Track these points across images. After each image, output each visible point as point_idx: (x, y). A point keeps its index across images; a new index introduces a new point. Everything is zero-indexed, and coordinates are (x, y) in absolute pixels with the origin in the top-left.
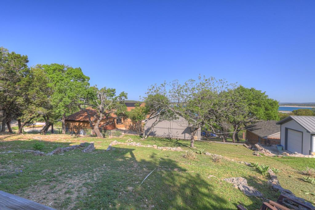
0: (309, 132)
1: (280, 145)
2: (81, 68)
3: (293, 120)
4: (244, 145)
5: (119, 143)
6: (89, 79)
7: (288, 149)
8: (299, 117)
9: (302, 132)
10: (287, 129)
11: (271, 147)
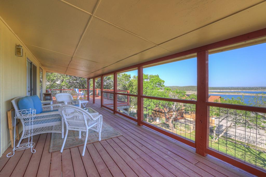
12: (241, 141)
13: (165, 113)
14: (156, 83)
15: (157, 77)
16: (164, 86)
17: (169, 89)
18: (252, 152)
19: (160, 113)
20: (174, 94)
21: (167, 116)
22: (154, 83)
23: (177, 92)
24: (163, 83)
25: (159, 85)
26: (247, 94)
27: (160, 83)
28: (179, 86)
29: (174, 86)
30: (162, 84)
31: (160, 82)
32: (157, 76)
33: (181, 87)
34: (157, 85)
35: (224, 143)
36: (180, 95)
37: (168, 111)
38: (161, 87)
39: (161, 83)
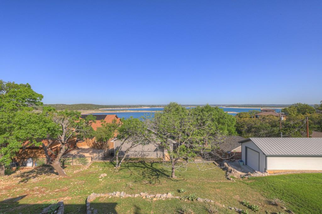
0: (265, 155)
1: (242, 161)
2: (29, 84)
3: (251, 141)
4: (214, 163)
5: (99, 195)
6: (41, 97)
7: (248, 164)
8: (256, 138)
9: (259, 153)
10: (246, 148)
11: (235, 162)
12: (136, 157)
13: (44, 148)
14: (24, 99)
15: (27, 88)
16: (42, 104)
17: (51, 109)
18: (147, 166)
19: (34, 151)
20: (63, 117)
21: (48, 152)
22: (17, 98)
23: (67, 114)
24: (41, 100)
25: (32, 102)
26: (132, 111)
27: (33, 99)
28: (67, 104)
29: (59, 104)
30: (37, 101)
31: (33, 97)
32: (26, 86)
33: (70, 105)
34: (26, 102)
35: (126, 166)
36: (72, 118)
37: (50, 144)
38: (37, 105)
39: (35, 99)
